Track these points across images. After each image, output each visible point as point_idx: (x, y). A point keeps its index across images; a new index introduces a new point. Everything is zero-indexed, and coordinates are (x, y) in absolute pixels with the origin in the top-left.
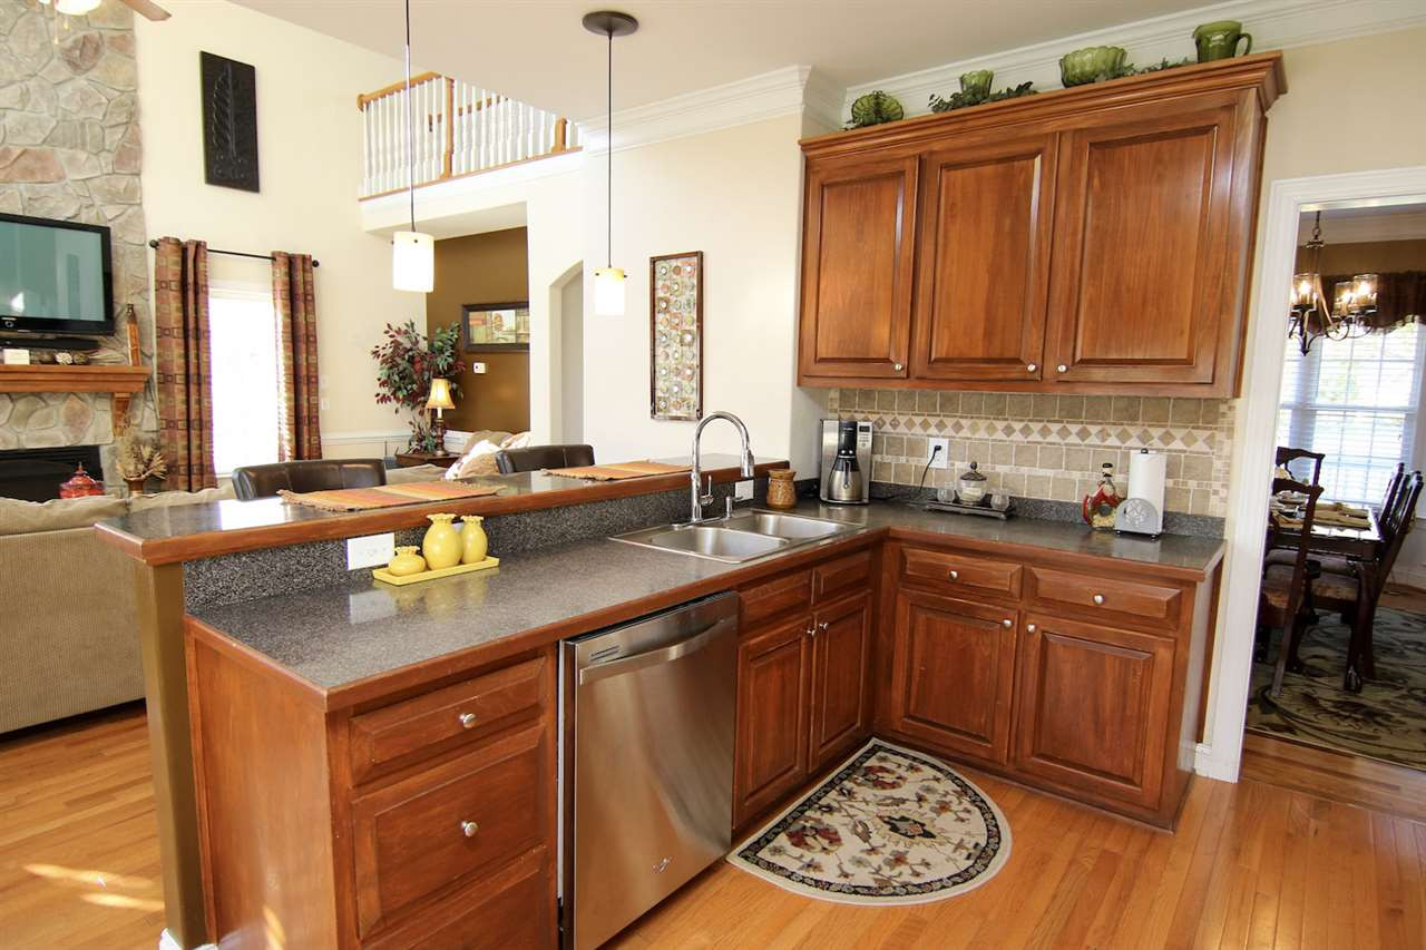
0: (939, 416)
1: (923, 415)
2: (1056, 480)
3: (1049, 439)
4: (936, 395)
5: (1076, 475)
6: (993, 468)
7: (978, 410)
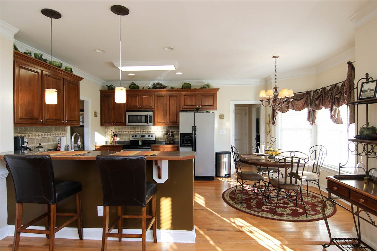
0: (24, 133)
1: (20, 134)
2: (47, 145)
3: (46, 137)
4: (23, 128)
5: (50, 143)
6: (37, 145)
7: (33, 131)
